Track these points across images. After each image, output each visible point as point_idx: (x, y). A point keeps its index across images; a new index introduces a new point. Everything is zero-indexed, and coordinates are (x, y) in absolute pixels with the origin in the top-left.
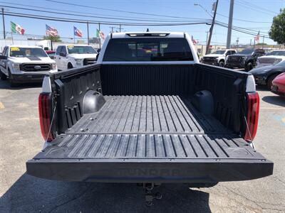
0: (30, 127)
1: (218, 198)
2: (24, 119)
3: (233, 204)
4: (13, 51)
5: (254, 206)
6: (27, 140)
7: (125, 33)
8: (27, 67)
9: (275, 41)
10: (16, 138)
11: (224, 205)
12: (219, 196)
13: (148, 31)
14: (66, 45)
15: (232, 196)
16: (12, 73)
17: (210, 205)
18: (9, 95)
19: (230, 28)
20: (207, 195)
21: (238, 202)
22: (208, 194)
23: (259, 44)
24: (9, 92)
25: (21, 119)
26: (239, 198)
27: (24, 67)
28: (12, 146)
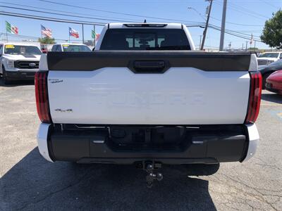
0: (25, 120)
1: (218, 185)
2: (18, 113)
3: (233, 190)
4: (7, 49)
5: (255, 192)
6: (21, 132)
7: (122, 24)
8: (22, 65)
9: (267, 44)
10: (10, 130)
11: (224, 192)
12: (219, 183)
13: (145, 21)
14: (62, 44)
15: (232, 183)
16: (7, 70)
17: (210, 191)
18: (2, 91)
19: (223, 31)
20: (206, 183)
21: (238, 189)
22: (208, 182)
23: (251, 49)
24: (3, 89)
25: (15, 113)
26: (239, 186)
27: (18, 64)
28: (6, 137)
